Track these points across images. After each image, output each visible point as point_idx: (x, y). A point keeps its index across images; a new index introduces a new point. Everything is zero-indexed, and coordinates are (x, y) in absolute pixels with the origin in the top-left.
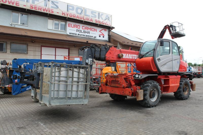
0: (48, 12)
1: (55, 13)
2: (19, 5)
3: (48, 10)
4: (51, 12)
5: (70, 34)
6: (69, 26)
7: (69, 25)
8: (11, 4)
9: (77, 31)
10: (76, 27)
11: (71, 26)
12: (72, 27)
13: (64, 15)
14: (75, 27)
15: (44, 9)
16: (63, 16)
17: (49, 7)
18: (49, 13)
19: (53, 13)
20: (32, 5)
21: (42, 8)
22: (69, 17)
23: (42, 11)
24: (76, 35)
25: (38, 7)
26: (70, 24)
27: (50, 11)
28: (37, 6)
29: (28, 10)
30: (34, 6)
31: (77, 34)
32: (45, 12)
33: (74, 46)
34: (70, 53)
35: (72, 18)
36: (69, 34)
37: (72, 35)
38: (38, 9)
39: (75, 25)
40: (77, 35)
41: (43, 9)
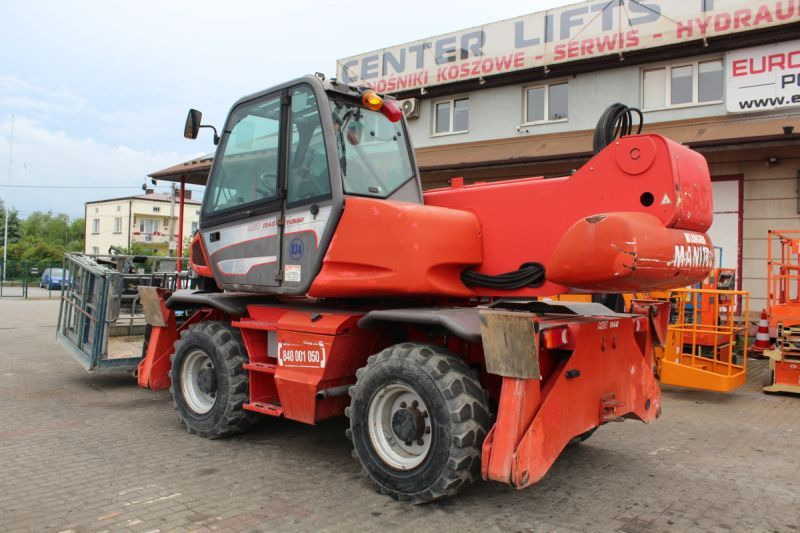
0: (617, 50)
1: (646, 42)
2: (522, 65)
3: (618, 39)
4: (628, 45)
5: (743, 107)
6: (738, 72)
7: (735, 69)
8: (504, 70)
9: (784, 83)
10: (781, 65)
11: (748, 70)
12: (752, 72)
13: (685, 33)
14: (771, 65)
15: (602, 42)
16: (685, 38)
17: (620, 29)
18: (622, 50)
19: (636, 44)
20: (559, 46)
21: (595, 43)
22: (711, 32)
23: (596, 53)
24: (777, 105)
25: (579, 46)
26: (745, 61)
27: (626, 42)
28: (577, 43)
29: (551, 67)
30: (566, 49)
31: (788, 98)
32: (607, 52)
33: (767, 164)
34: (745, 197)
35: (731, 30)
36: (737, 109)
37: (754, 108)
38: (579, 52)
39: (771, 57)
40: (784, 104)
41: (599, 45)
